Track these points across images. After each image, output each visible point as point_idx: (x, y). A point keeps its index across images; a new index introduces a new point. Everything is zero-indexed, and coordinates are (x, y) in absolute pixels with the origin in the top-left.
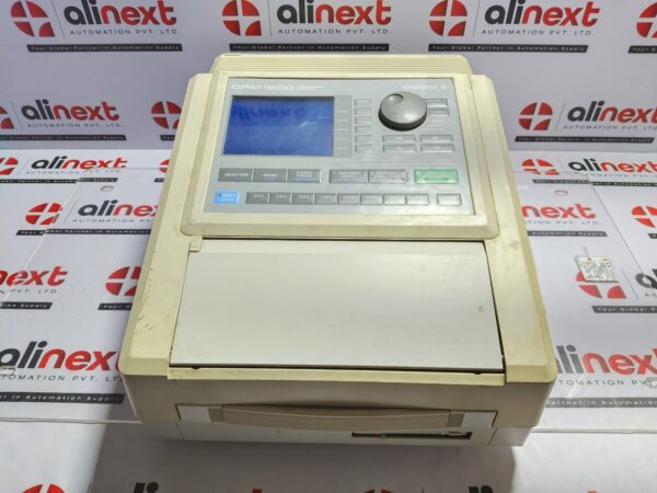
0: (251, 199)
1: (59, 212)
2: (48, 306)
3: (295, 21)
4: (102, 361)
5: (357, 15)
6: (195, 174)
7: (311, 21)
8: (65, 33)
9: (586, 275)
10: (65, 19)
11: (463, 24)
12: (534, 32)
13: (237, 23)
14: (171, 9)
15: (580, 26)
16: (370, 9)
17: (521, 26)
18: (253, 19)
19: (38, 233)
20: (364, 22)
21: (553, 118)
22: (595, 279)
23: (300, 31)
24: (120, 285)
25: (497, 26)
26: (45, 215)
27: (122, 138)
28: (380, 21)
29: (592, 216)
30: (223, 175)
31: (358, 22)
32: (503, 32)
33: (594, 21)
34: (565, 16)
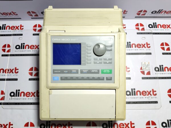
0: (62, 79)
1: (10, 48)
2: (16, 80)
4: (33, 94)
6: (47, 71)
9: (143, 68)
19: (7, 55)
21: (147, 13)
22: (145, 69)
24: (32, 73)
26: (7, 49)
27: (20, 19)
29: (150, 47)
30: (54, 72)
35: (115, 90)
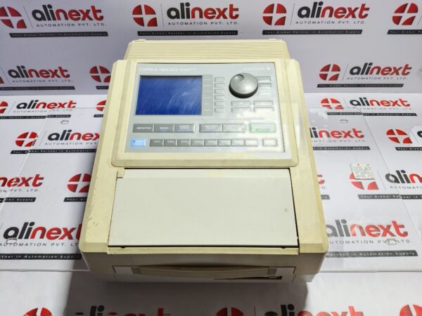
0: (153, 143)
1: (36, 138)
2: (33, 200)
3: (178, 18)
4: (68, 233)
5: (217, 13)
6: (119, 128)
7: (188, 17)
8: (33, 26)
9: (355, 175)
10: (33, 18)
11: (284, 18)
12: (328, 22)
13: (142, 19)
14: (100, 11)
15: (358, 19)
16: (225, 10)
17: (320, 19)
18: (151, 17)
19: (23, 152)
20: (222, 17)
21: (341, 73)
22: (361, 178)
23: (182, 23)
24: (76, 186)
25: (305, 19)
26: (27, 140)
27: (73, 88)
28: (232, 17)
29: (362, 136)
30: (136, 129)
31: (218, 17)
32: (309, 22)
33: (366, 15)
34: (348, 12)
35: (288, 170)
